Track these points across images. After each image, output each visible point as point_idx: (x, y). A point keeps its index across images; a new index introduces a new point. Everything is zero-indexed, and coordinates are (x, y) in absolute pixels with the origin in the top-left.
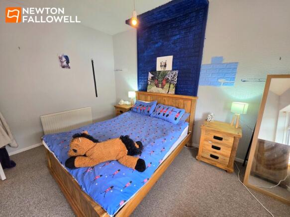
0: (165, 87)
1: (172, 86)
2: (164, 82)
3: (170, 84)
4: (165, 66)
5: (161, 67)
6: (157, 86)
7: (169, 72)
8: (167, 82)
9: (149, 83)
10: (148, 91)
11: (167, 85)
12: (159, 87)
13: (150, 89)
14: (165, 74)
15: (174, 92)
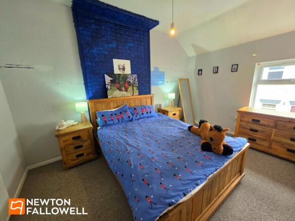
0: (129, 90)
1: (135, 88)
2: (127, 85)
3: (133, 86)
4: (124, 69)
5: (119, 69)
6: (120, 90)
7: (129, 75)
8: (130, 85)
9: (109, 87)
10: (109, 97)
11: (130, 88)
12: (122, 91)
13: (112, 94)
14: (125, 77)
15: (138, 94)
